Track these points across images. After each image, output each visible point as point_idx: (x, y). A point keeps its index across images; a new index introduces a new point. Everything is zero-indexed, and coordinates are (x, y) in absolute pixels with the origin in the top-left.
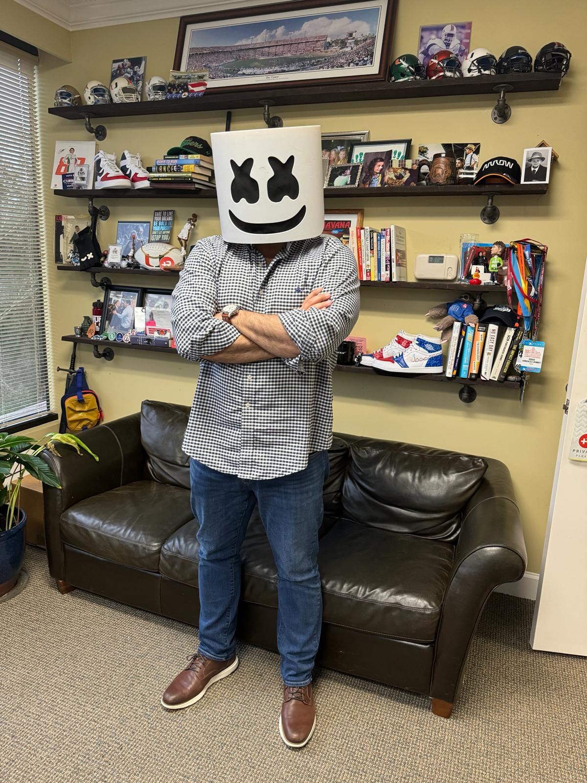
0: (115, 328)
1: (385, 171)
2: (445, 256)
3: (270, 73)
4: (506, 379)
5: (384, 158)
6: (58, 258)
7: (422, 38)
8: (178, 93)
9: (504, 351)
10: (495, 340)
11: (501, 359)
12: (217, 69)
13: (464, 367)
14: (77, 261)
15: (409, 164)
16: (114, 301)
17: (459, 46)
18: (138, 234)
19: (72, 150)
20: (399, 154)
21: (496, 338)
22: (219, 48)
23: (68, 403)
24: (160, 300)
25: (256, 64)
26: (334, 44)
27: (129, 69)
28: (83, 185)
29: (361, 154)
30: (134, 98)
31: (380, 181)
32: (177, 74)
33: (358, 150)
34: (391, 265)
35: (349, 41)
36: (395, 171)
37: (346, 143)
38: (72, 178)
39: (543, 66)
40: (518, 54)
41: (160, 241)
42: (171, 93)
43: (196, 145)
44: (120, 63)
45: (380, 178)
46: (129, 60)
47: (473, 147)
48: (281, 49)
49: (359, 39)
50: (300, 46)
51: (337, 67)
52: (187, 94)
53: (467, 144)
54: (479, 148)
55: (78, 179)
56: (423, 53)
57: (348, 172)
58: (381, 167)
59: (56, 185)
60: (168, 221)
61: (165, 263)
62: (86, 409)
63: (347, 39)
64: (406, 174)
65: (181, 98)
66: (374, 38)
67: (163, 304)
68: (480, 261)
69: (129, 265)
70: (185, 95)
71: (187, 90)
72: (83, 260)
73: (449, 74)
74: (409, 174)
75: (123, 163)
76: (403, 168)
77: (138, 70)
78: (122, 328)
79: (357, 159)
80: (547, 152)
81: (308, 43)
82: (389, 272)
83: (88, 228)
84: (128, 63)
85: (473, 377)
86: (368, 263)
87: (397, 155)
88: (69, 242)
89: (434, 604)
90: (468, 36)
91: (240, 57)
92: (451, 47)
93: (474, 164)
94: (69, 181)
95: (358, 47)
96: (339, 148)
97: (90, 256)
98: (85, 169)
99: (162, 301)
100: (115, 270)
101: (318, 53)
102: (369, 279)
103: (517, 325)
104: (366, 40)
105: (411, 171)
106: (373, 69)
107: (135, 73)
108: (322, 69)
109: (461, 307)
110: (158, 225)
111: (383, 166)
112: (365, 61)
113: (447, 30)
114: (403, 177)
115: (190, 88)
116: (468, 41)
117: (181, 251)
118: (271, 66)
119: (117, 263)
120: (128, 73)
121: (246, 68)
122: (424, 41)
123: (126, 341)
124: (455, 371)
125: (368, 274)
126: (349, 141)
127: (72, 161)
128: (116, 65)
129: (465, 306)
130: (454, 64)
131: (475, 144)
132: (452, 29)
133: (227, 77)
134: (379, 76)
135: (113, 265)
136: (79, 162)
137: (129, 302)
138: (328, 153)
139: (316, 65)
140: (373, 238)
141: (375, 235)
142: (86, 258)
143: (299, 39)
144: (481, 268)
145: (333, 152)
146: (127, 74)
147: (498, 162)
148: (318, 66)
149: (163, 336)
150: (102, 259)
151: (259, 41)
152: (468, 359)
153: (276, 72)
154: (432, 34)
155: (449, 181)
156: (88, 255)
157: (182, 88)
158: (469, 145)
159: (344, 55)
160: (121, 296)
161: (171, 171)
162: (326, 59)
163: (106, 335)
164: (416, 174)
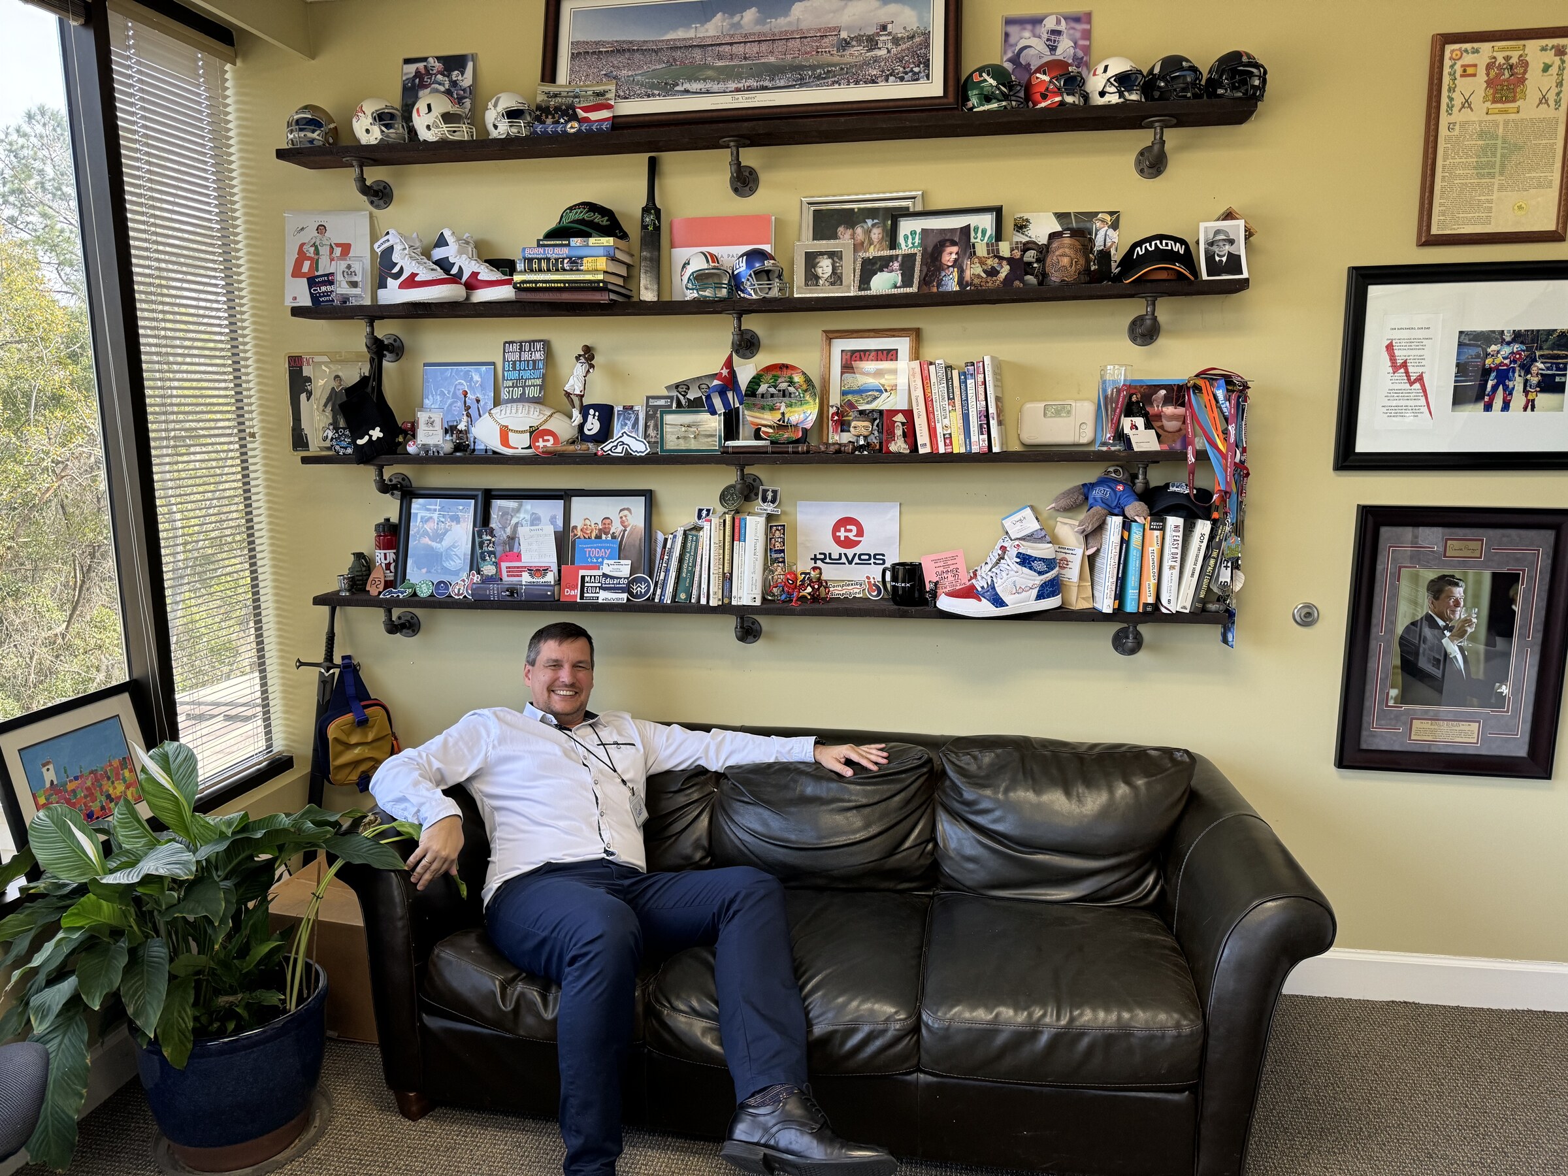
0: (429, 572)
1: (963, 262)
2: (1074, 404)
3: (738, 90)
4: (1204, 610)
5: (957, 239)
6: (299, 440)
7: (1007, 35)
8: (557, 122)
9: (1196, 560)
10: (1180, 542)
11: (1193, 575)
12: (632, 81)
13: (1131, 593)
14: (344, 444)
15: (1005, 249)
16: (422, 518)
17: (1072, 51)
18: (470, 387)
19: (321, 229)
20: (984, 232)
21: (1180, 539)
22: (631, 42)
23: (332, 731)
24: (522, 510)
25: (710, 73)
26: (854, 43)
27: (440, 77)
28: (356, 296)
29: (913, 233)
30: (463, 133)
31: (956, 280)
32: (552, 89)
33: (907, 226)
34: (988, 424)
35: (881, 38)
36: (982, 263)
37: (881, 213)
38: (331, 283)
39: (1226, 90)
40: (1182, 69)
41: (523, 399)
42: (544, 123)
43: (597, 218)
44: (421, 65)
45: (956, 274)
46: (439, 59)
47: (1108, 218)
48: (755, 48)
49: (899, 35)
50: (791, 44)
51: (866, 83)
52: (576, 125)
53: (1097, 214)
54: (1118, 219)
55: (344, 284)
56: (1010, 60)
57: (896, 265)
58: (954, 256)
59: (295, 298)
60: (534, 361)
61: (541, 440)
62: (370, 737)
63: (878, 34)
64: (1002, 267)
65: (565, 132)
66: (927, 35)
67: (528, 517)
68: (1135, 408)
69: (458, 447)
70: (572, 127)
71: (574, 117)
72: (360, 442)
73: (1069, 99)
74: (1008, 267)
75: (439, 253)
76: (995, 256)
77: (460, 78)
78: (446, 571)
79: (906, 242)
80: (1236, 228)
81: (805, 40)
82: (985, 437)
83: (364, 380)
84: (437, 64)
85: (1149, 609)
86: (946, 422)
87: (979, 235)
88: (321, 408)
89: (1192, 1016)
90: (1087, 35)
91: (675, 60)
92: (1059, 51)
93: (1111, 247)
94: (323, 289)
95: (899, 48)
96: (870, 222)
97: (376, 433)
98: (356, 267)
99: (526, 512)
100: (429, 458)
101: (827, 58)
102: (950, 451)
103: (1215, 515)
104: (913, 37)
105: (1010, 261)
106: (933, 87)
107: (454, 84)
108: (836, 86)
109: (1114, 490)
110: (514, 369)
111: (957, 253)
112: (915, 74)
113: (1050, 23)
114: (998, 272)
115: (581, 114)
116: (1087, 43)
117: (570, 417)
118: (739, 77)
119: (436, 446)
120: (440, 84)
121: (690, 81)
122: (1012, 40)
123: (458, 594)
124: (1117, 602)
125: (948, 441)
126: (887, 209)
127: (324, 251)
128: (411, 69)
129: (1121, 488)
130: (1074, 83)
131: (1111, 213)
132: (1058, 22)
133: (654, 95)
134: (945, 101)
135: (426, 448)
136: (338, 251)
137: (456, 519)
138: (849, 232)
139: (825, 78)
140: (952, 378)
141: (955, 373)
142: (367, 438)
143: (786, 32)
144: (1140, 421)
145: (859, 230)
146: (436, 86)
147: (1161, 244)
148: (830, 81)
149: (542, 580)
150: (401, 439)
151: (711, 33)
152: (1137, 580)
153: (750, 89)
154: (1024, 29)
155: (1082, 277)
156: (371, 432)
157: (564, 113)
158: (1100, 215)
159: (875, 61)
160: (438, 507)
161: (557, 270)
162: (842, 69)
163: (413, 586)
164: (1019, 267)
